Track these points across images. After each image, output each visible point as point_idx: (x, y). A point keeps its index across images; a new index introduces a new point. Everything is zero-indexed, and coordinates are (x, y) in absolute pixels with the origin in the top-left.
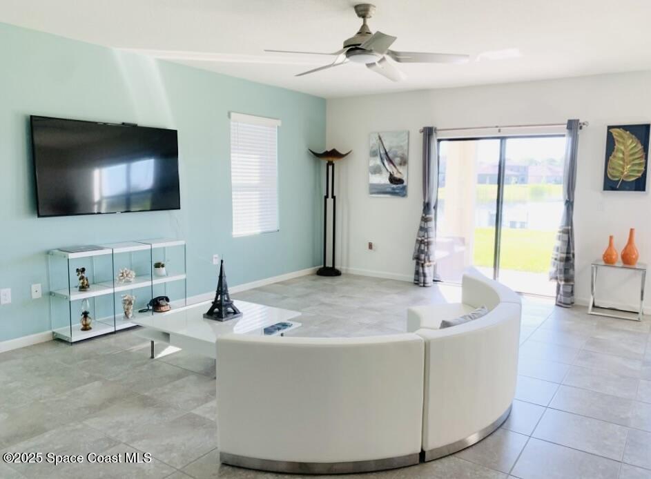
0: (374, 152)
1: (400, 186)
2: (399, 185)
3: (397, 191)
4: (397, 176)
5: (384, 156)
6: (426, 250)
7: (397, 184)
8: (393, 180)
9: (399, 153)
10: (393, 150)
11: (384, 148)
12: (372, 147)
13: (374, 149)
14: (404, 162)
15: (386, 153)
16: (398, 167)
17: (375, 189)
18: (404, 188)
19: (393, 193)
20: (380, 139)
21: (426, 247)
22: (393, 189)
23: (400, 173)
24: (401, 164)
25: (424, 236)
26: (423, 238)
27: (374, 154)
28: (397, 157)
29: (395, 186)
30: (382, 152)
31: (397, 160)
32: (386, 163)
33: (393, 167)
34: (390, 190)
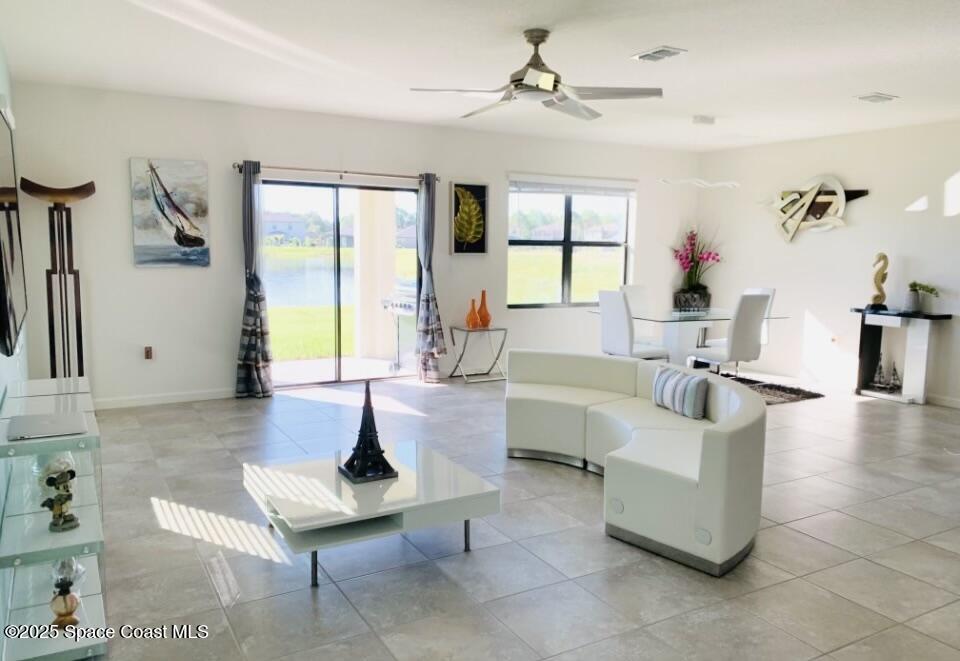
0: (142, 191)
1: (199, 249)
2: (195, 248)
3: (193, 258)
4: (190, 232)
5: (163, 201)
6: (259, 344)
7: (192, 246)
8: (182, 238)
9: (193, 195)
10: (180, 189)
11: (162, 186)
12: (136, 183)
13: (142, 185)
14: (202, 211)
15: (167, 195)
16: (192, 219)
17: (146, 254)
18: (206, 253)
19: (185, 261)
20: (153, 169)
21: (259, 341)
22: (185, 254)
23: (197, 228)
24: (196, 214)
25: (255, 324)
26: (254, 327)
27: (141, 195)
28: (188, 202)
29: (187, 249)
30: (160, 192)
31: (189, 208)
32: (167, 211)
33: (182, 218)
34: (179, 255)
